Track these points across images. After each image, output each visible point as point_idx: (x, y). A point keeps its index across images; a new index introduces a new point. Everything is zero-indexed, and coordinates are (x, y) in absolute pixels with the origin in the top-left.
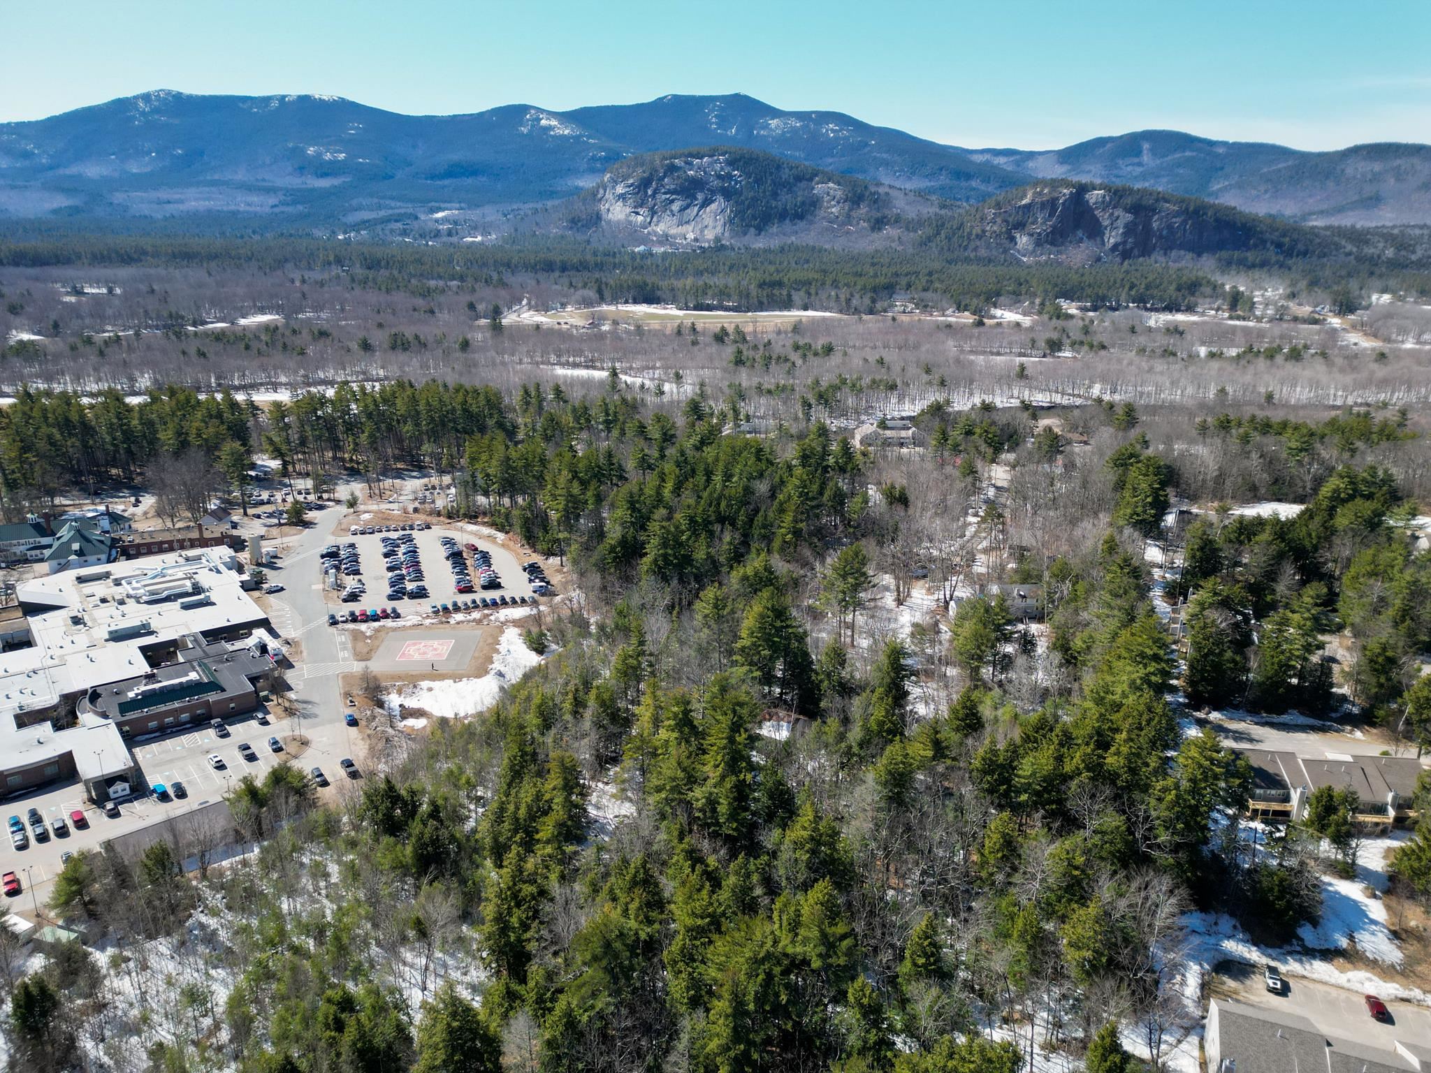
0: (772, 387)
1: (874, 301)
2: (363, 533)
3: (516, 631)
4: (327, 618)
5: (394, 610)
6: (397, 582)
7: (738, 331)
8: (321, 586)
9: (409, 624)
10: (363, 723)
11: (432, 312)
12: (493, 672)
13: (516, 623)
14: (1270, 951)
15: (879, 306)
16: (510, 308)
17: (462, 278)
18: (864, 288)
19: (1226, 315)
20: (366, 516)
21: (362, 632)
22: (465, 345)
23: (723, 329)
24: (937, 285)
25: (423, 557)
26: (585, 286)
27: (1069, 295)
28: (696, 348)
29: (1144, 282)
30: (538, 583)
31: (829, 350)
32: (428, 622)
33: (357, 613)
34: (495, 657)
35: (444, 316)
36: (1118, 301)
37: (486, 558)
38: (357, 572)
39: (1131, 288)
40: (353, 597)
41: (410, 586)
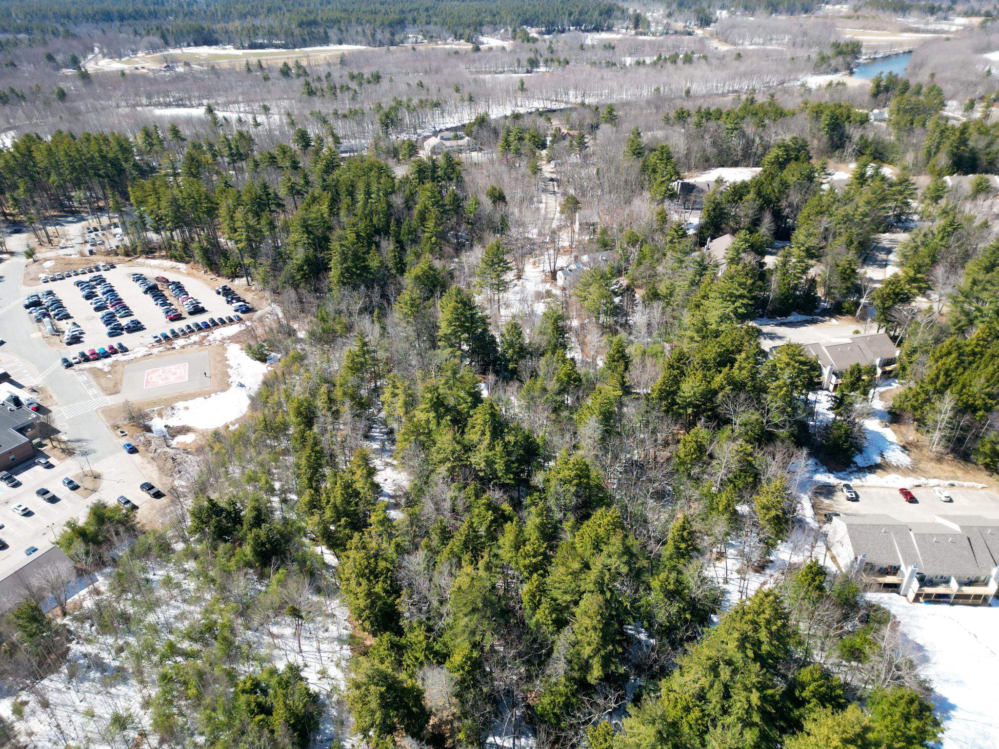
0: (346, 112)
1: (393, 34)
2: (54, 280)
3: (237, 347)
4: (60, 361)
5: (121, 346)
6: (109, 320)
7: (299, 66)
8: (39, 334)
9: (139, 355)
10: (141, 448)
11: (13, 65)
12: (234, 385)
13: (234, 339)
14: (841, 475)
15: (397, 38)
16: (85, 57)
17: (28, 31)
18: (382, 24)
19: (633, 32)
20: (47, 264)
21: (101, 370)
22: (62, 95)
23: (285, 65)
24: (434, 19)
25: (121, 294)
26: (148, 34)
27: (530, 22)
28: (270, 83)
29: (577, 10)
30: (237, 304)
31: (377, 78)
32: (155, 351)
33: (88, 354)
34: (230, 371)
35: (27, 69)
36: (563, 25)
37: (179, 288)
38: (68, 317)
39: (570, 15)
40: (76, 340)
41: (124, 322)
